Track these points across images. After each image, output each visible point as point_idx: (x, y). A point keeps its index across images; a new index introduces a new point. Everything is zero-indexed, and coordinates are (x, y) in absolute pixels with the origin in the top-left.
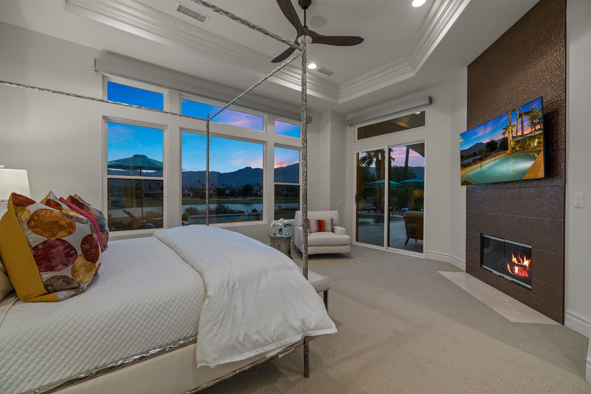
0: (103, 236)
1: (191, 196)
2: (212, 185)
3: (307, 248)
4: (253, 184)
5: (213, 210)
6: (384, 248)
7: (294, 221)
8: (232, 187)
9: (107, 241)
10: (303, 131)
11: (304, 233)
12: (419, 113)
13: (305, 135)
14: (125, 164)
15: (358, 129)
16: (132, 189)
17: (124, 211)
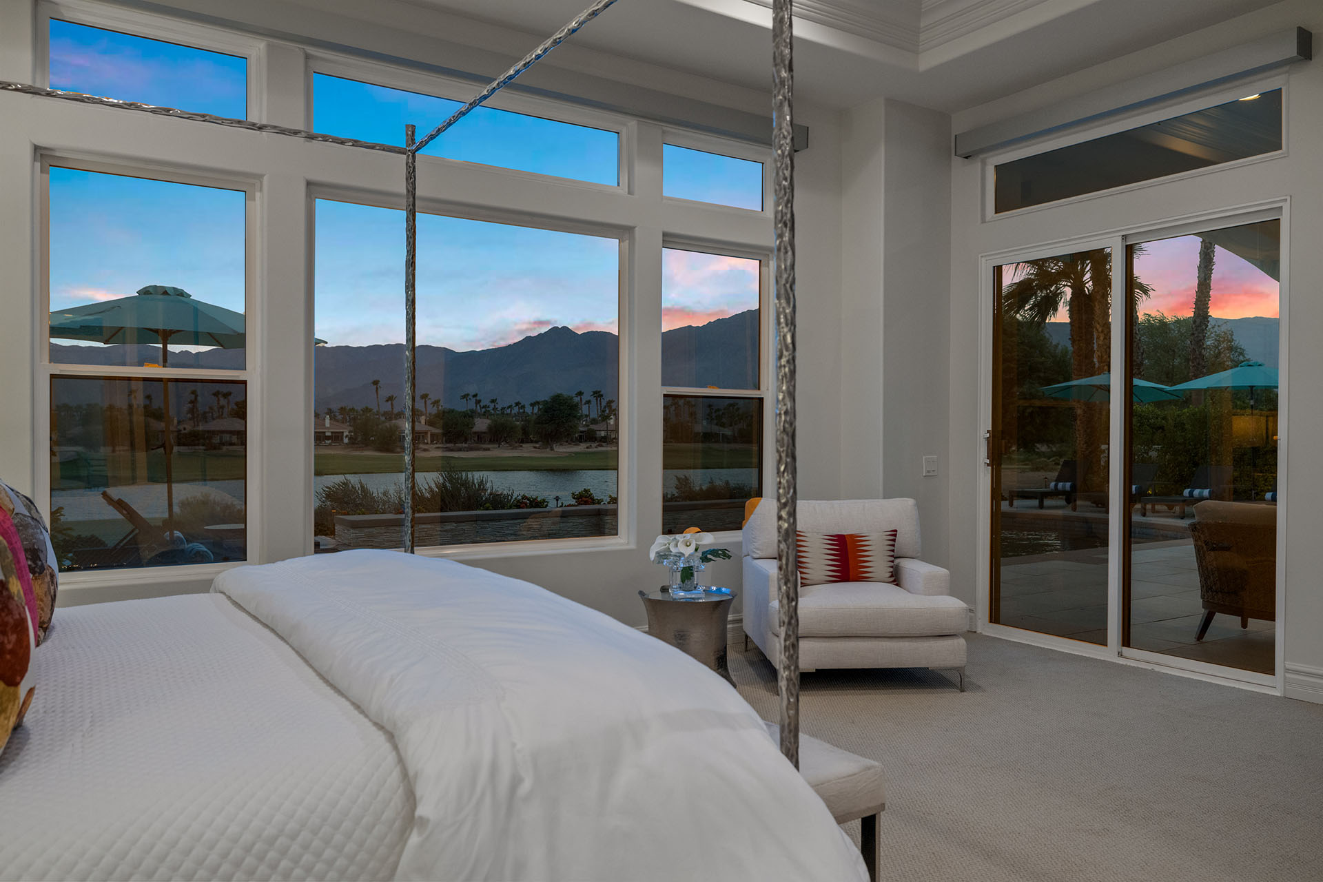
0: (38, 587)
1: (346, 440)
2: (424, 397)
3: (795, 646)
4: (580, 394)
5: (428, 495)
6: (1110, 653)
7: (740, 539)
8: (499, 407)
9: (53, 606)
10: (780, 185)
11: (786, 584)
12: (1255, 96)
13: (788, 201)
14: (108, 322)
15: (998, 168)
16: (131, 414)
17: (105, 495)
